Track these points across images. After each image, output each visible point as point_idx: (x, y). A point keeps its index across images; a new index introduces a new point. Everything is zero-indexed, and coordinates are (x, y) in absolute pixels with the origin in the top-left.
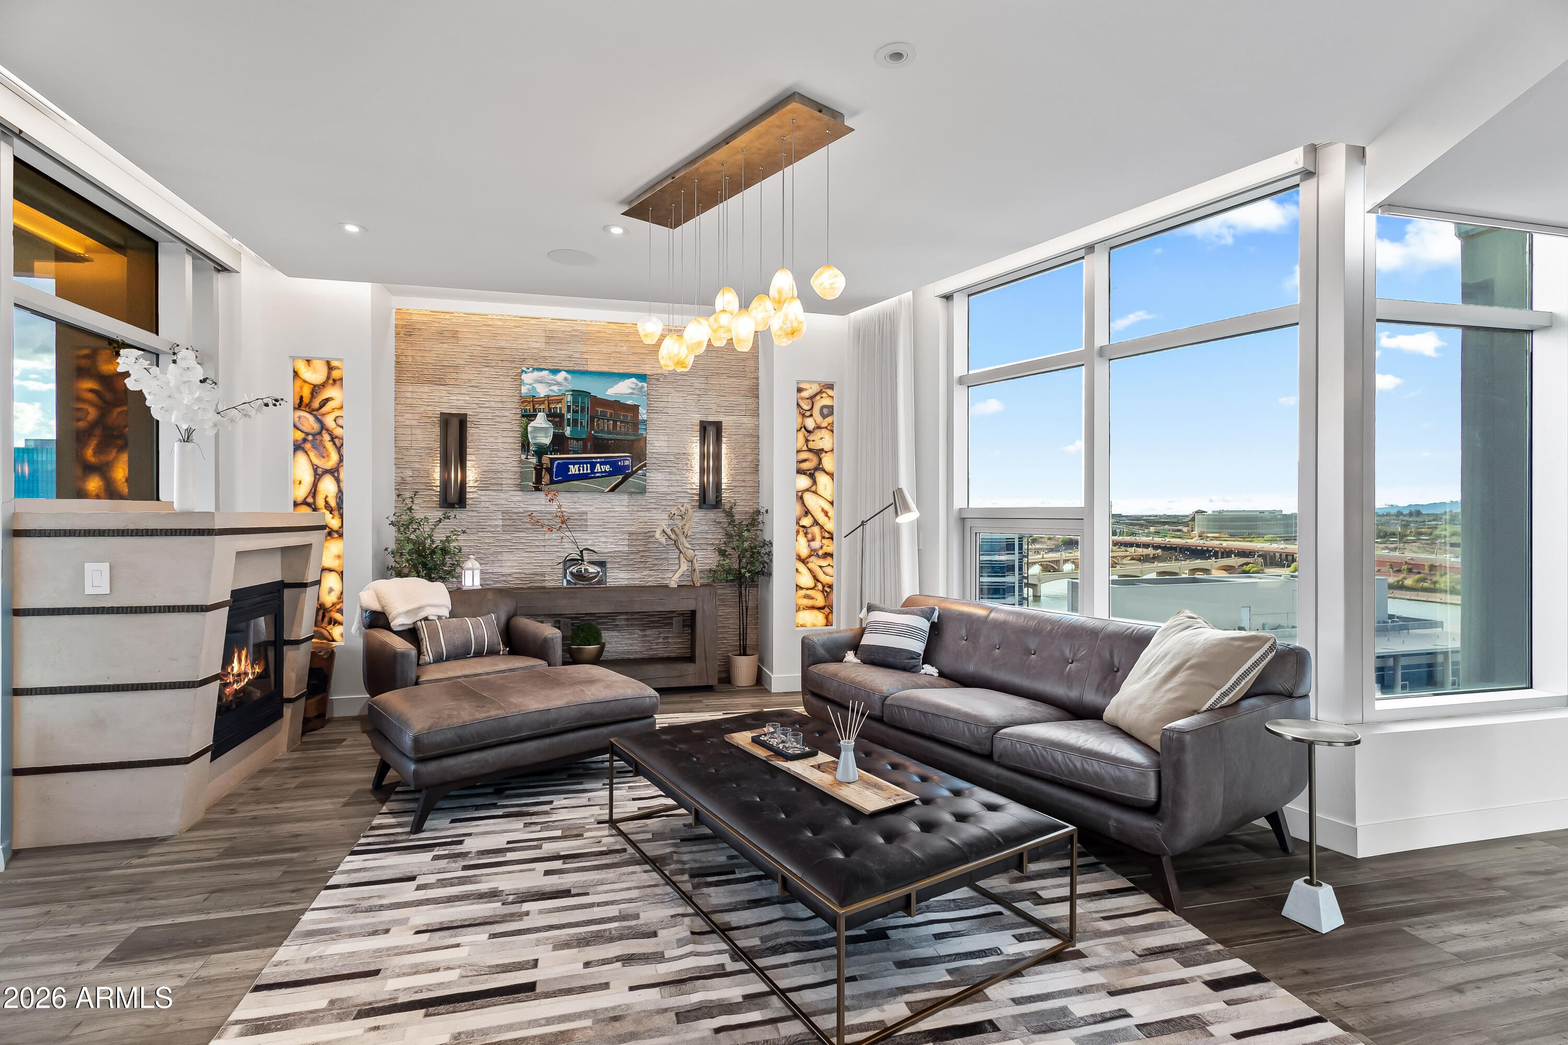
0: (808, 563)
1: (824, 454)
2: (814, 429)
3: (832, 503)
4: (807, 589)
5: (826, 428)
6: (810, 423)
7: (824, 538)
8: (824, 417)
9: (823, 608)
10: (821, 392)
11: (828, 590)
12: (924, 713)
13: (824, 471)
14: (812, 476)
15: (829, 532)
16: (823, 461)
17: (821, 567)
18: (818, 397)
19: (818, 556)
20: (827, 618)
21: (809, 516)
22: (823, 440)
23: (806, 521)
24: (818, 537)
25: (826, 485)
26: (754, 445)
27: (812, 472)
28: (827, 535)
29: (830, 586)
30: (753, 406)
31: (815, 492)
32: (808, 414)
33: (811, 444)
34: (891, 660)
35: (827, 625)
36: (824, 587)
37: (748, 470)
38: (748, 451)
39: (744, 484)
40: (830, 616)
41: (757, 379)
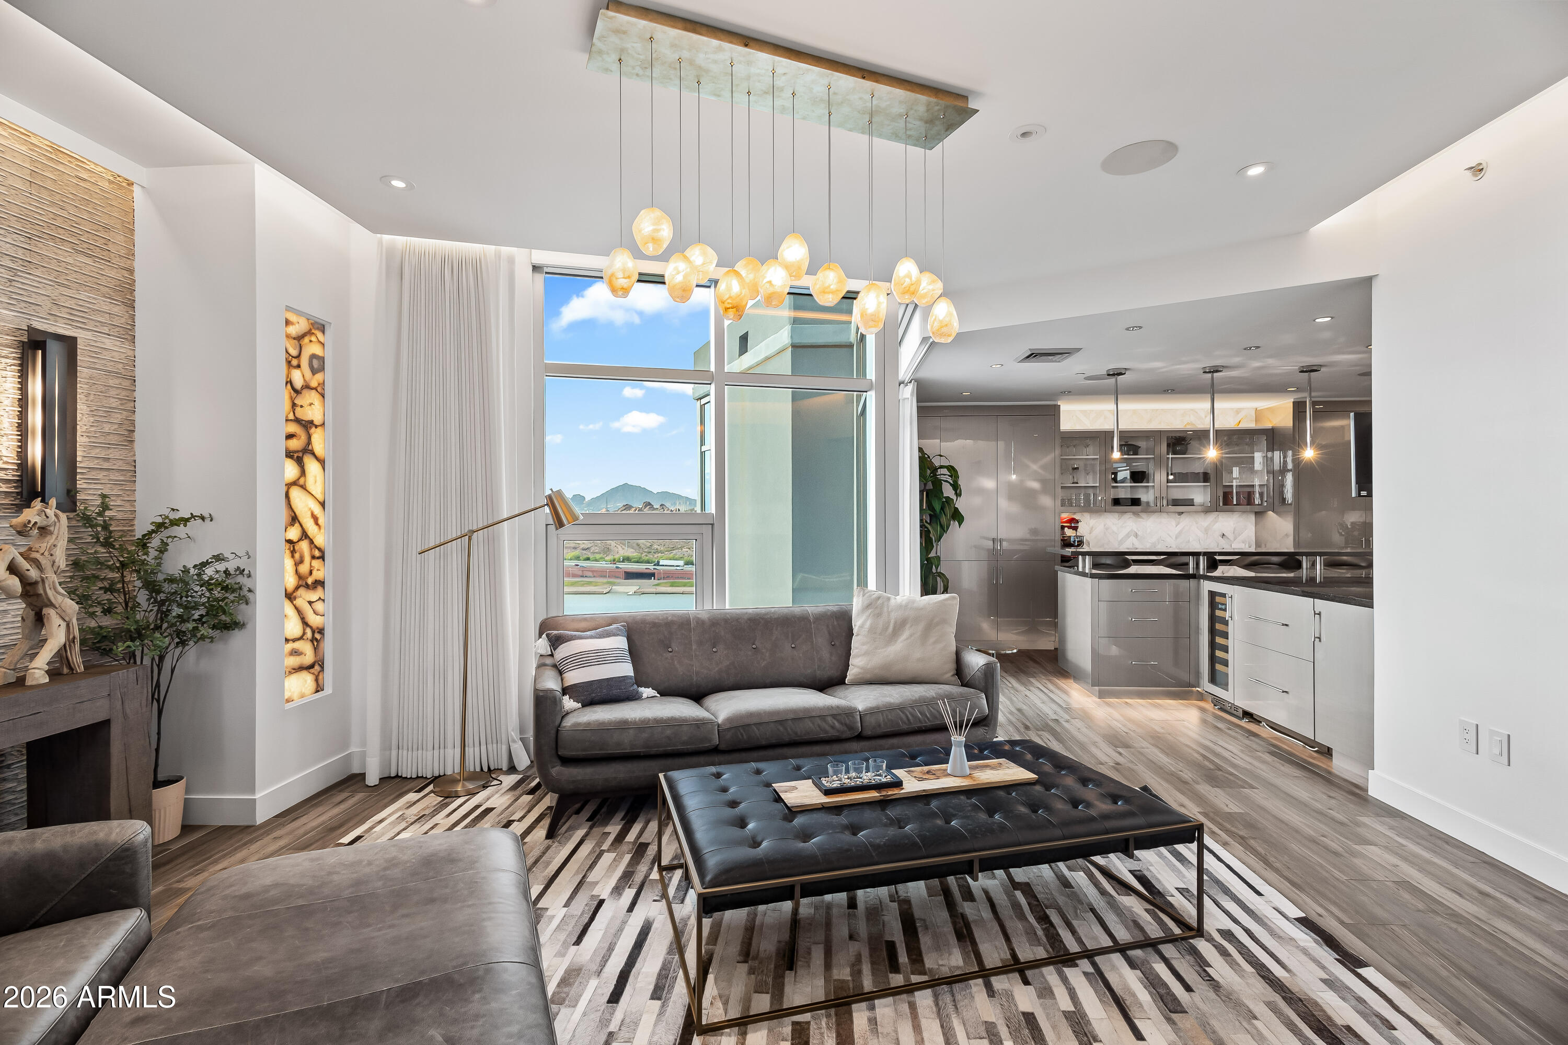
0: (295, 598)
1: (313, 429)
2: (303, 388)
3: (323, 504)
4: (294, 640)
5: (316, 389)
6: (297, 377)
7: (313, 557)
8: (314, 372)
9: (312, 666)
10: (309, 333)
11: (318, 636)
12: (781, 722)
13: (313, 454)
14: (300, 462)
15: (319, 549)
16: (313, 439)
17: (310, 603)
18: (306, 340)
19: (307, 586)
20: (317, 680)
21: (297, 525)
22: (313, 409)
23: (294, 533)
24: (307, 558)
25: (316, 477)
26: (124, 393)
27: (300, 455)
28: (317, 553)
29: (321, 631)
30: (123, 320)
31: (303, 487)
32: (295, 362)
33: (300, 413)
34: (615, 692)
35: (317, 691)
36: (313, 632)
37: (113, 439)
38: (114, 403)
39: (106, 465)
40: (320, 677)
41: (131, 271)
